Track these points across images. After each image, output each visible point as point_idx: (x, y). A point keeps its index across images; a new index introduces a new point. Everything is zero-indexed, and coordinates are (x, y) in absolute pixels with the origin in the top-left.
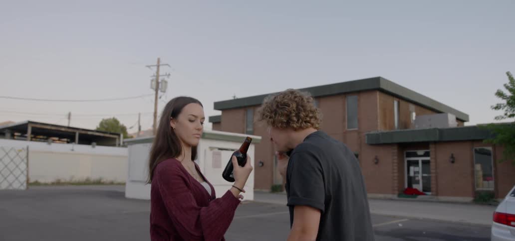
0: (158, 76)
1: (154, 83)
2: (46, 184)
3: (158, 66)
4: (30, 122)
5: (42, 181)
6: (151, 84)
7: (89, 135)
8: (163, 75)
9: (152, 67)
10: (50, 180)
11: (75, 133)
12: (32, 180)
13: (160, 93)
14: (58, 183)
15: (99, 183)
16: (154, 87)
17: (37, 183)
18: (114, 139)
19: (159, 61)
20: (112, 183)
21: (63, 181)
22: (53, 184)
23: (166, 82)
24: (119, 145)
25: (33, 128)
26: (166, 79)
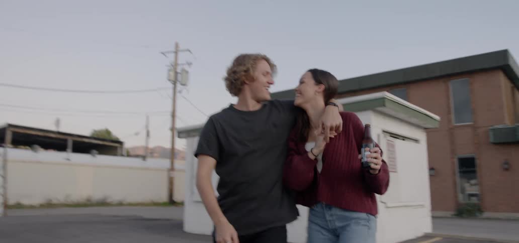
0: (175, 65)
1: (172, 74)
2: (32, 207)
3: (176, 53)
4: (10, 126)
5: (25, 202)
6: (169, 75)
7: (84, 143)
8: (183, 64)
9: (167, 55)
10: (36, 201)
11: (66, 140)
12: (12, 202)
13: (179, 87)
14: (49, 205)
15: (103, 203)
16: (172, 78)
17: (19, 206)
18: (116, 148)
19: (177, 45)
20: (120, 204)
21: (55, 202)
22: (42, 206)
23: (187, 72)
24: (122, 155)
25: (14, 134)
26: (187, 68)
